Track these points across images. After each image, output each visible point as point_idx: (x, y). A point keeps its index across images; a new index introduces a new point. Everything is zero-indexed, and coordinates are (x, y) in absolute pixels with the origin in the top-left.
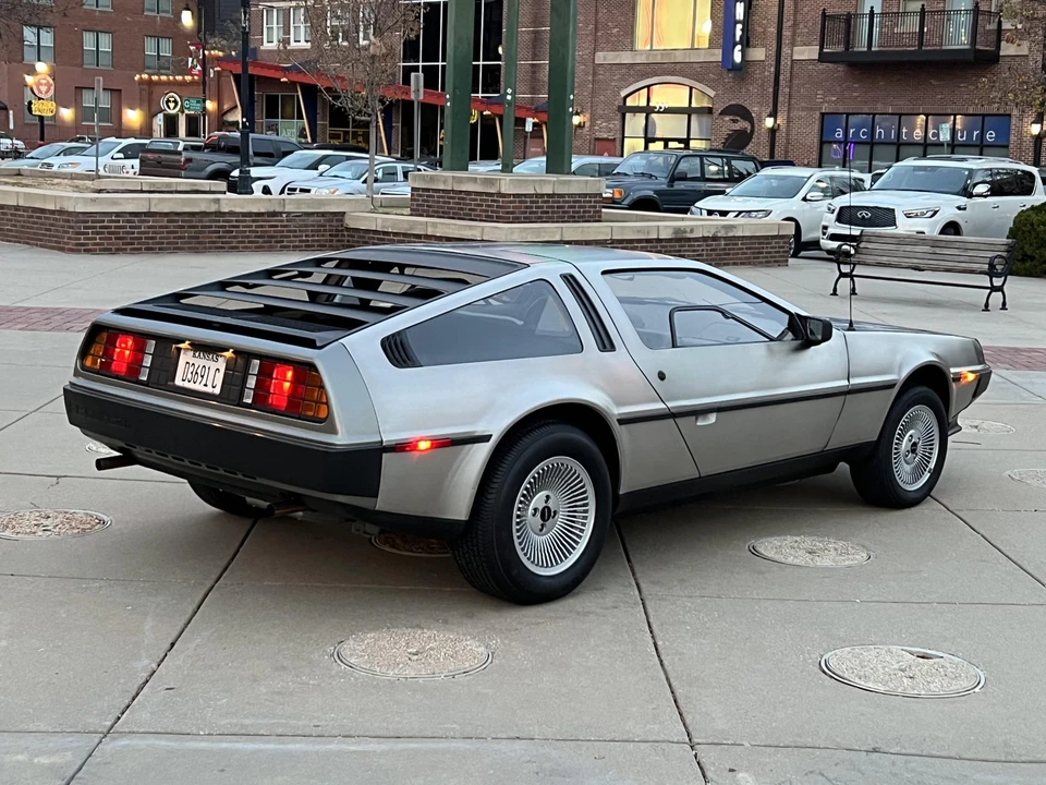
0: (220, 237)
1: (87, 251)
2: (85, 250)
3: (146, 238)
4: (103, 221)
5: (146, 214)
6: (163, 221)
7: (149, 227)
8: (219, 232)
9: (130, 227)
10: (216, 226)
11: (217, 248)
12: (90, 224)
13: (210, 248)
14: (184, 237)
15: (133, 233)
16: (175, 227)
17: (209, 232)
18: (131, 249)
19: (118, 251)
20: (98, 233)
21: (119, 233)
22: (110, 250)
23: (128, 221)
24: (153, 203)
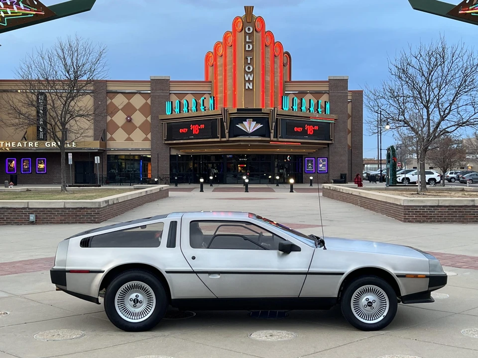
0: (475, 217)
1: (409, 222)
2: (408, 221)
3: (437, 217)
4: (417, 209)
5: (438, 206)
6: (446, 209)
7: (439, 212)
8: (475, 214)
9: (430, 212)
10: (473, 212)
11: (473, 221)
12: (411, 210)
13: (470, 221)
14: (457, 217)
15: (431, 214)
16: (452, 212)
17: (470, 214)
18: (430, 221)
19: (424, 222)
20: (414, 214)
21: (424, 214)
22: (421, 221)
23: (429, 209)
24: (440, 202)
